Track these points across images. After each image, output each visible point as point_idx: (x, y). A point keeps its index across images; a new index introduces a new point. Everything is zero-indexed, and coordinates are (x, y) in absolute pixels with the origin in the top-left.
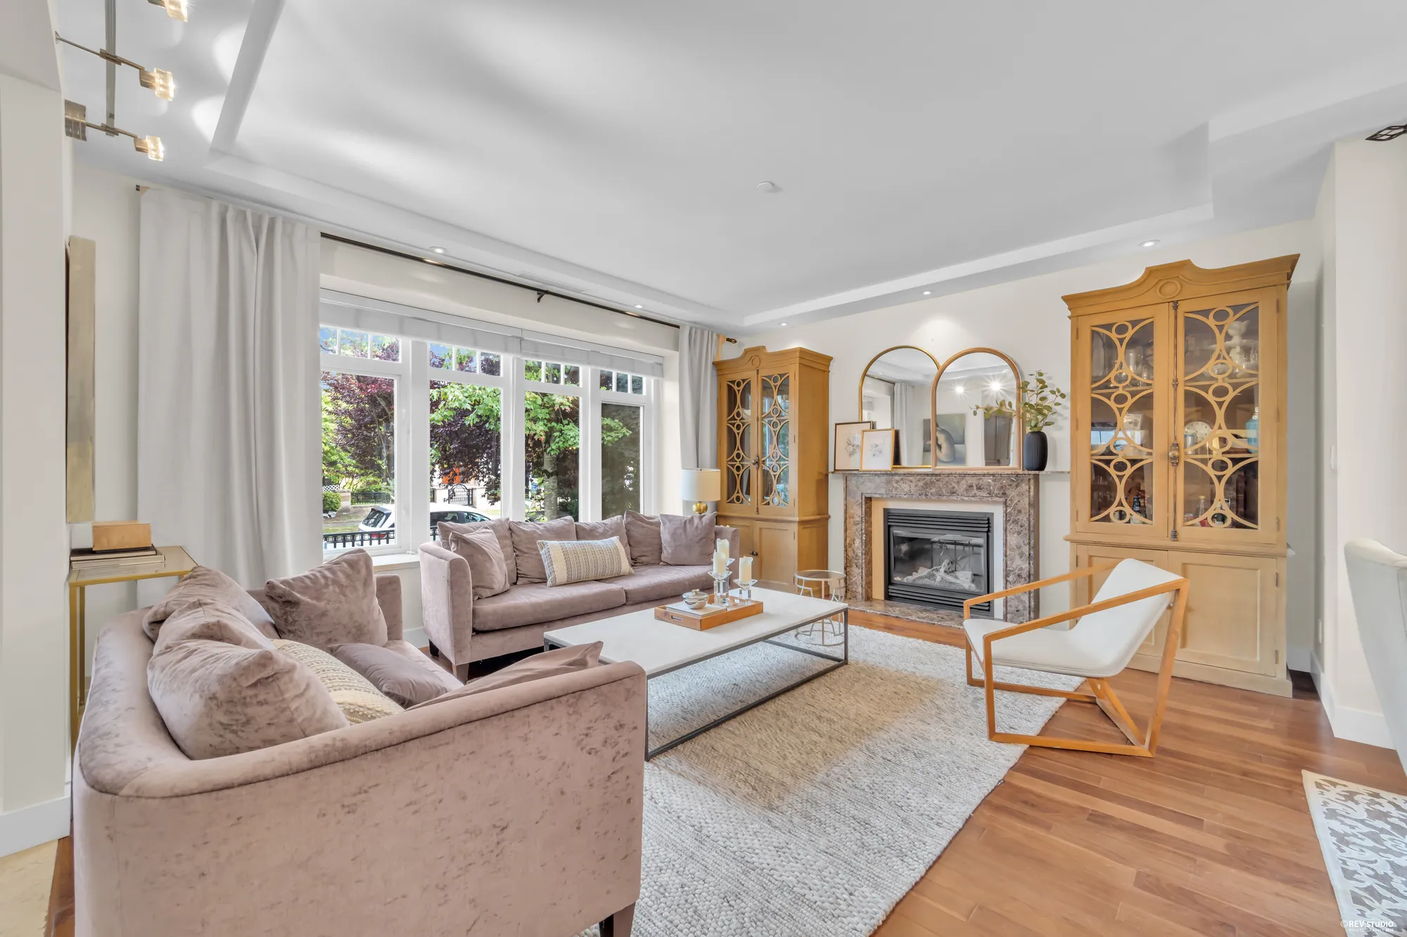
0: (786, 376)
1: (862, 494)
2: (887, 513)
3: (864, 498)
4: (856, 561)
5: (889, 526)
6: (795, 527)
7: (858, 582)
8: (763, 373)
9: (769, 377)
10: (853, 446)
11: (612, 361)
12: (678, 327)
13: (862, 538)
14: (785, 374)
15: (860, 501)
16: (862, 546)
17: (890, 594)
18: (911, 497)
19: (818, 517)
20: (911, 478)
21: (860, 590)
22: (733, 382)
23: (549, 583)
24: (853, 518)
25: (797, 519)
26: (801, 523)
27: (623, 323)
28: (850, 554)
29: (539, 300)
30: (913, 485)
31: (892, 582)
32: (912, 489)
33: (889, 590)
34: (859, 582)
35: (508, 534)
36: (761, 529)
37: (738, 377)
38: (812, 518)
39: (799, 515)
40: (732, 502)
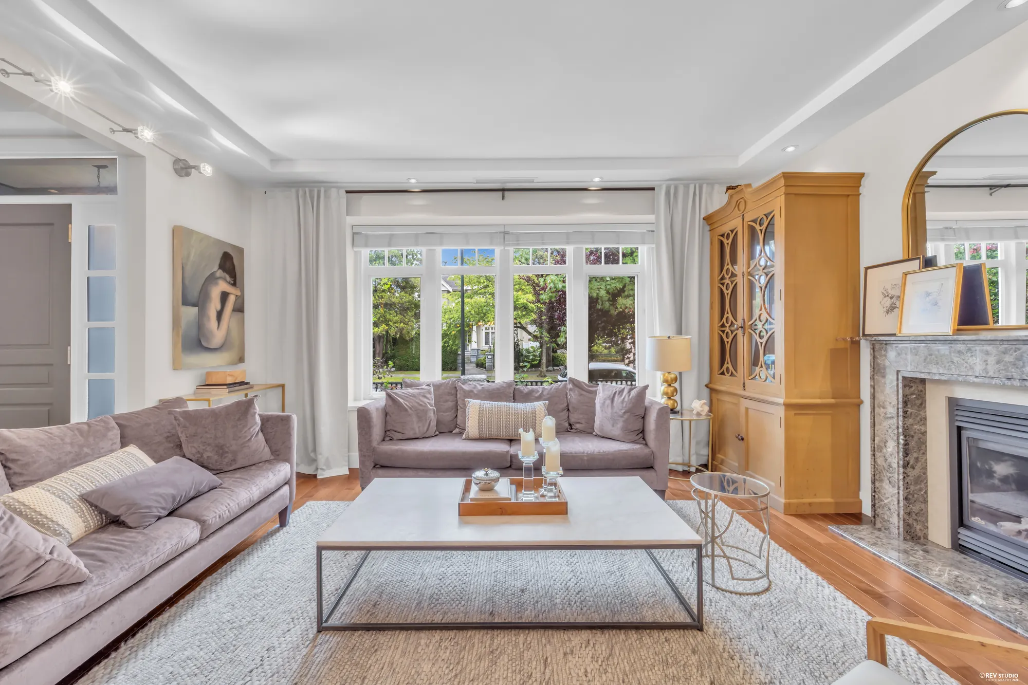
0: (772, 215)
1: (898, 372)
2: (954, 405)
3: (900, 378)
4: (889, 475)
5: (959, 429)
6: (781, 412)
7: (892, 507)
8: (748, 217)
9: (754, 221)
10: (891, 298)
11: (593, 237)
12: (653, 189)
13: (898, 440)
14: (772, 212)
15: (895, 383)
16: (898, 453)
17: (961, 542)
18: (987, 383)
19: (832, 401)
20: (989, 348)
21: (894, 520)
22: (722, 236)
23: (464, 436)
24: (884, 408)
25: (781, 401)
26: (788, 406)
27: (590, 199)
28: (880, 461)
29: (503, 198)
30: (992, 360)
31: (966, 522)
32: (989, 367)
33: (959, 536)
34: (894, 507)
35: (453, 392)
36: (747, 409)
37: (726, 229)
38: (818, 401)
39: (787, 397)
40: (723, 373)
